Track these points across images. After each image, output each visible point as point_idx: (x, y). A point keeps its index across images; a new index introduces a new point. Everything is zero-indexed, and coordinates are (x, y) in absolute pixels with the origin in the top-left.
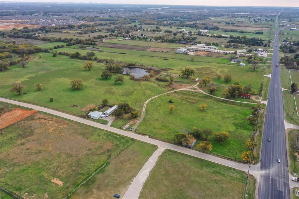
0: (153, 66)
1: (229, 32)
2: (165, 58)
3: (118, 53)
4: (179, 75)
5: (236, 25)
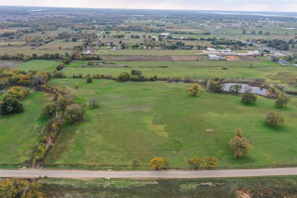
0: (243, 78)
1: (180, 34)
2: (223, 68)
3: (157, 67)
4: (290, 85)
5: (169, 27)
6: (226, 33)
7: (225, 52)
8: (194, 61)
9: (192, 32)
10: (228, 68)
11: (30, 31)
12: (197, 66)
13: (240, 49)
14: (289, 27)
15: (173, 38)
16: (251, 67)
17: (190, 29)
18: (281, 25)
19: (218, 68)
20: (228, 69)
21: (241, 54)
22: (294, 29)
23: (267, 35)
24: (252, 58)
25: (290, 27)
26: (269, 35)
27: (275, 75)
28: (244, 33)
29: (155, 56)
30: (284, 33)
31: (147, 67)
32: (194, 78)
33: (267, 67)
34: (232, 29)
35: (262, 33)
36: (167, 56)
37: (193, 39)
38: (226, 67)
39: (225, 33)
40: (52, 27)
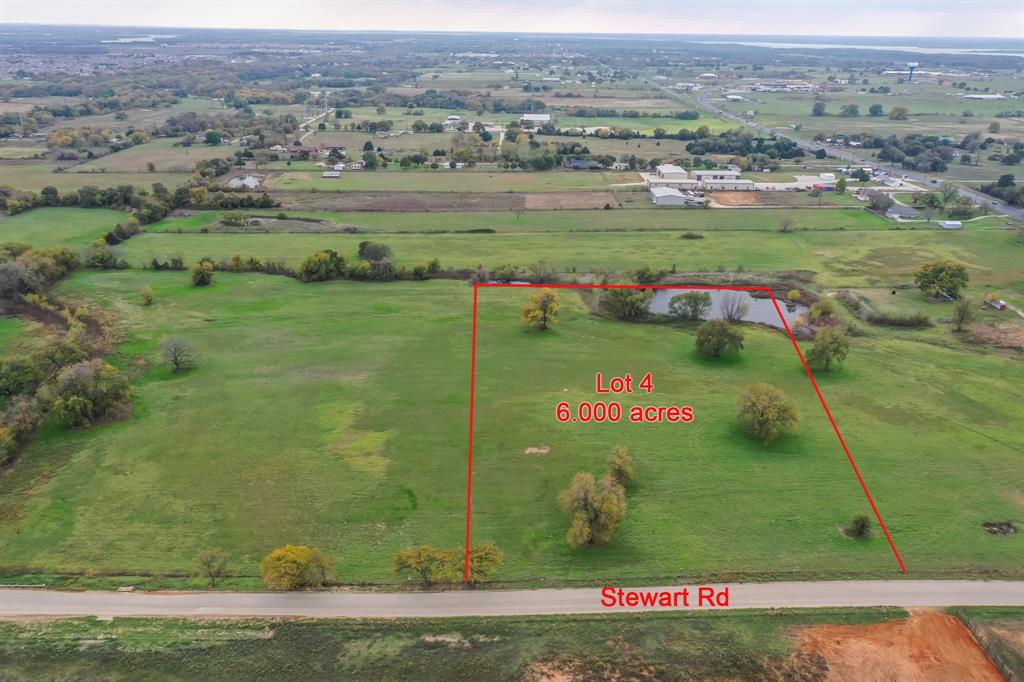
0: (740, 270)
1: (591, 116)
2: (685, 233)
3: (457, 232)
4: (894, 293)
5: (564, 92)
6: (756, 113)
7: (715, 177)
8: (596, 209)
9: (635, 110)
10: (704, 234)
11: (79, 108)
12: (598, 228)
13: (773, 170)
14: (986, 91)
15: (559, 130)
16: (784, 231)
17: (638, 98)
18: (959, 83)
19: (668, 235)
20: (701, 237)
21: (770, 185)
22: (999, 99)
23: (897, 118)
24: (802, 199)
25: (990, 91)
26: (905, 119)
27: (856, 257)
28: (818, 112)
29: (469, 193)
30: (959, 112)
31: (422, 232)
32: (568, 268)
33: (842, 229)
34: (781, 99)
35: (881, 111)
36: (508, 195)
37: (626, 136)
38: (694, 233)
39: (752, 113)
40: (159, 96)
